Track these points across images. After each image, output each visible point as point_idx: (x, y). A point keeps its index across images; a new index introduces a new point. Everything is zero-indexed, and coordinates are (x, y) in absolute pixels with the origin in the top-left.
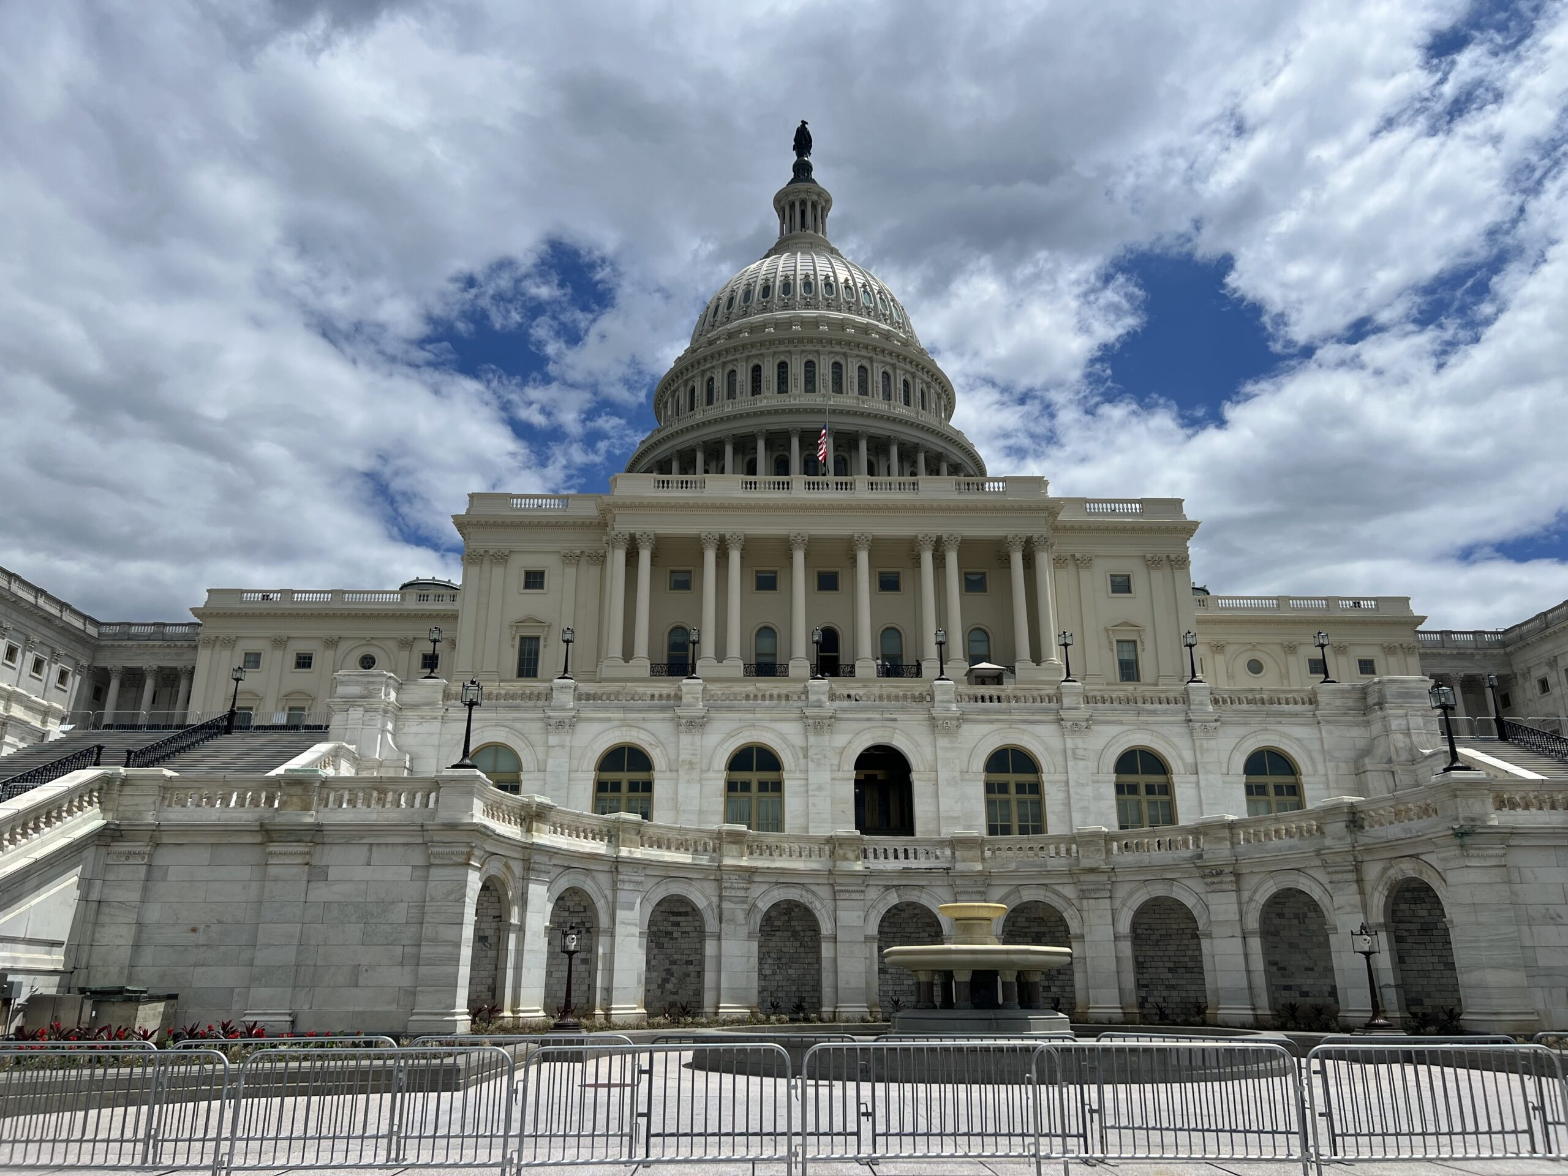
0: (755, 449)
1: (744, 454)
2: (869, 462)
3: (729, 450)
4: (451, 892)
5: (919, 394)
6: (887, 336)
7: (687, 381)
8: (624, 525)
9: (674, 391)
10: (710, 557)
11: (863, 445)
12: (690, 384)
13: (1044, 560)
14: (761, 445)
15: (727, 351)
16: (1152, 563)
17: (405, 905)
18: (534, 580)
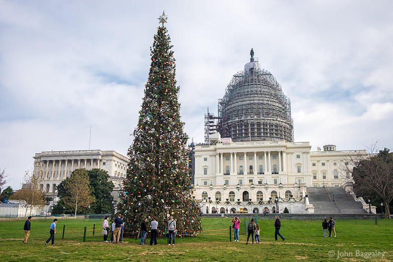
8: (218, 151)
10: (232, 156)
13: (284, 154)
16: (304, 153)
18: (205, 159)
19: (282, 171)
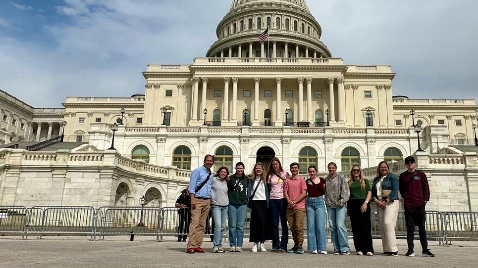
0: (249, 48)
1: (245, 50)
2: (288, 52)
3: (240, 49)
4: (107, 186)
5: (307, 28)
6: (296, 8)
7: (227, 25)
8: (198, 75)
9: (223, 28)
10: (227, 85)
11: (286, 47)
12: (228, 26)
13: (341, 87)
14: (251, 47)
15: (240, 14)
16: (379, 87)
17: (93, 190)
18: (169, 93)
19: (337, 119)
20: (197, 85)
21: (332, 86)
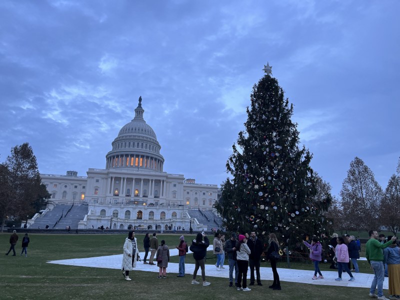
7: (118, 142)
9: (115, 144)
10: (122, 179)
15: (125, 139)
16: (179, 183)
18: (97, 181)
19: (162, 195)
20: (110, 179)
21: (162, 182)
